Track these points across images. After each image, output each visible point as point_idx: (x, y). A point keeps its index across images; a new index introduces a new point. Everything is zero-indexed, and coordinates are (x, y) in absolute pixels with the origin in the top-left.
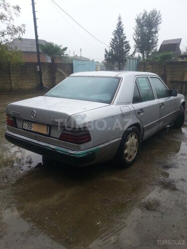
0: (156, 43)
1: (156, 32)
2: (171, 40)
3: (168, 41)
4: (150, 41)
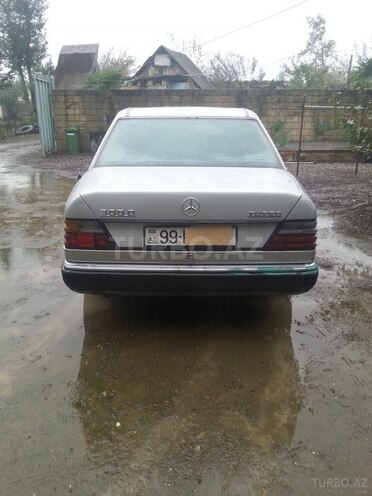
0: (44, 50)
1: (40, 26)
2: (79, 47)
3: (72, 47)
4: (31, 45)
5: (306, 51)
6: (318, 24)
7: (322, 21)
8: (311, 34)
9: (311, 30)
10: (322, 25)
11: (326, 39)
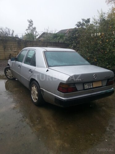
5: (28, 29)
6: (31, 22)
7: (32, 21)
8: (29, 25)
9: (29, 23)
10: (32, 22)
11: (33, 26)
